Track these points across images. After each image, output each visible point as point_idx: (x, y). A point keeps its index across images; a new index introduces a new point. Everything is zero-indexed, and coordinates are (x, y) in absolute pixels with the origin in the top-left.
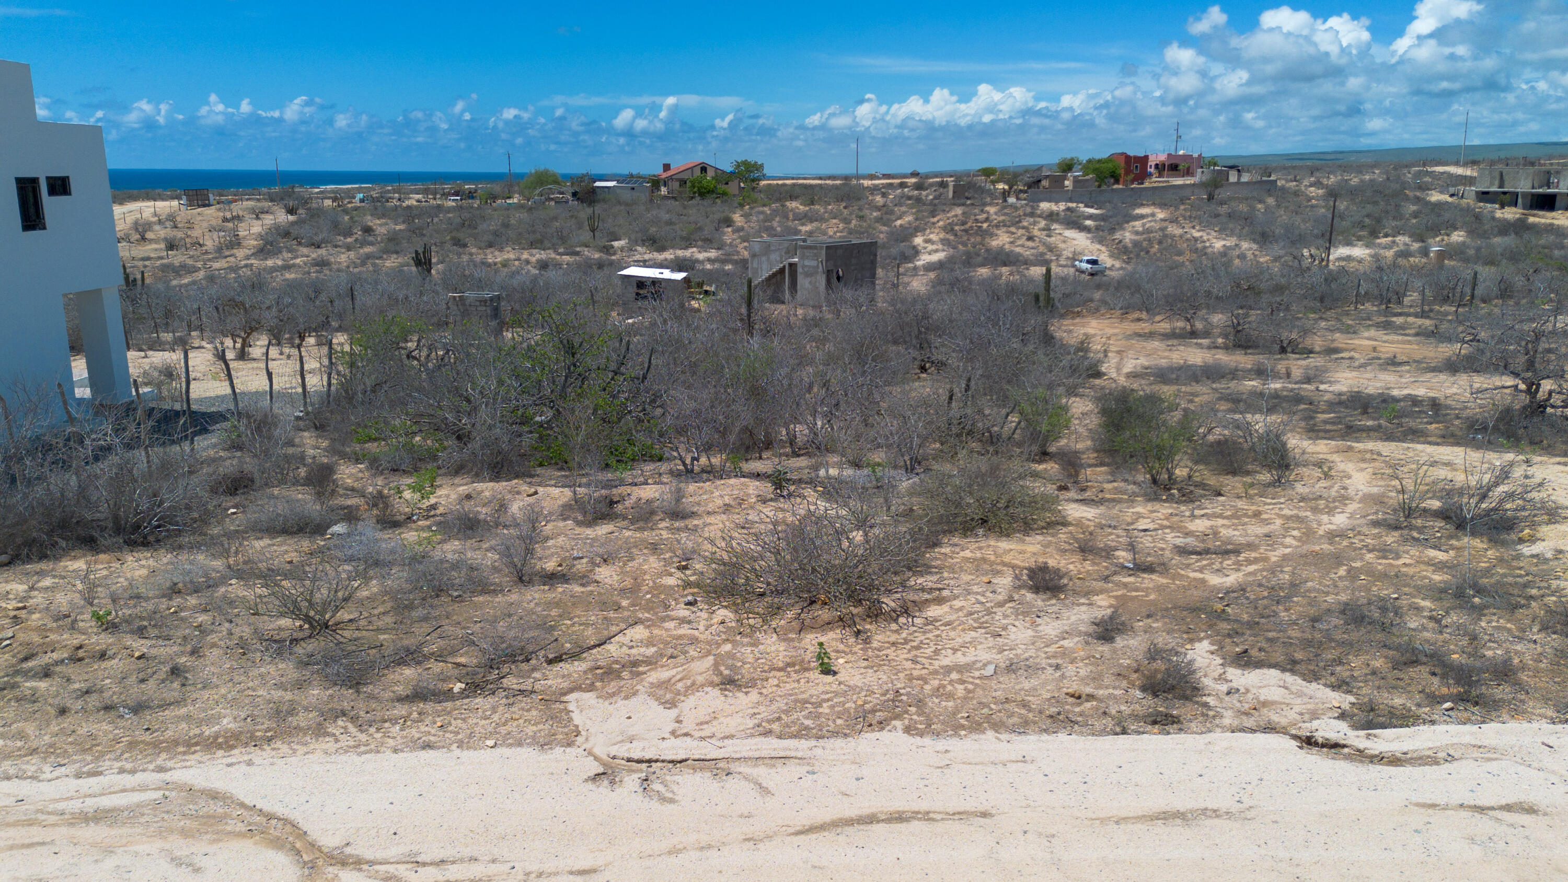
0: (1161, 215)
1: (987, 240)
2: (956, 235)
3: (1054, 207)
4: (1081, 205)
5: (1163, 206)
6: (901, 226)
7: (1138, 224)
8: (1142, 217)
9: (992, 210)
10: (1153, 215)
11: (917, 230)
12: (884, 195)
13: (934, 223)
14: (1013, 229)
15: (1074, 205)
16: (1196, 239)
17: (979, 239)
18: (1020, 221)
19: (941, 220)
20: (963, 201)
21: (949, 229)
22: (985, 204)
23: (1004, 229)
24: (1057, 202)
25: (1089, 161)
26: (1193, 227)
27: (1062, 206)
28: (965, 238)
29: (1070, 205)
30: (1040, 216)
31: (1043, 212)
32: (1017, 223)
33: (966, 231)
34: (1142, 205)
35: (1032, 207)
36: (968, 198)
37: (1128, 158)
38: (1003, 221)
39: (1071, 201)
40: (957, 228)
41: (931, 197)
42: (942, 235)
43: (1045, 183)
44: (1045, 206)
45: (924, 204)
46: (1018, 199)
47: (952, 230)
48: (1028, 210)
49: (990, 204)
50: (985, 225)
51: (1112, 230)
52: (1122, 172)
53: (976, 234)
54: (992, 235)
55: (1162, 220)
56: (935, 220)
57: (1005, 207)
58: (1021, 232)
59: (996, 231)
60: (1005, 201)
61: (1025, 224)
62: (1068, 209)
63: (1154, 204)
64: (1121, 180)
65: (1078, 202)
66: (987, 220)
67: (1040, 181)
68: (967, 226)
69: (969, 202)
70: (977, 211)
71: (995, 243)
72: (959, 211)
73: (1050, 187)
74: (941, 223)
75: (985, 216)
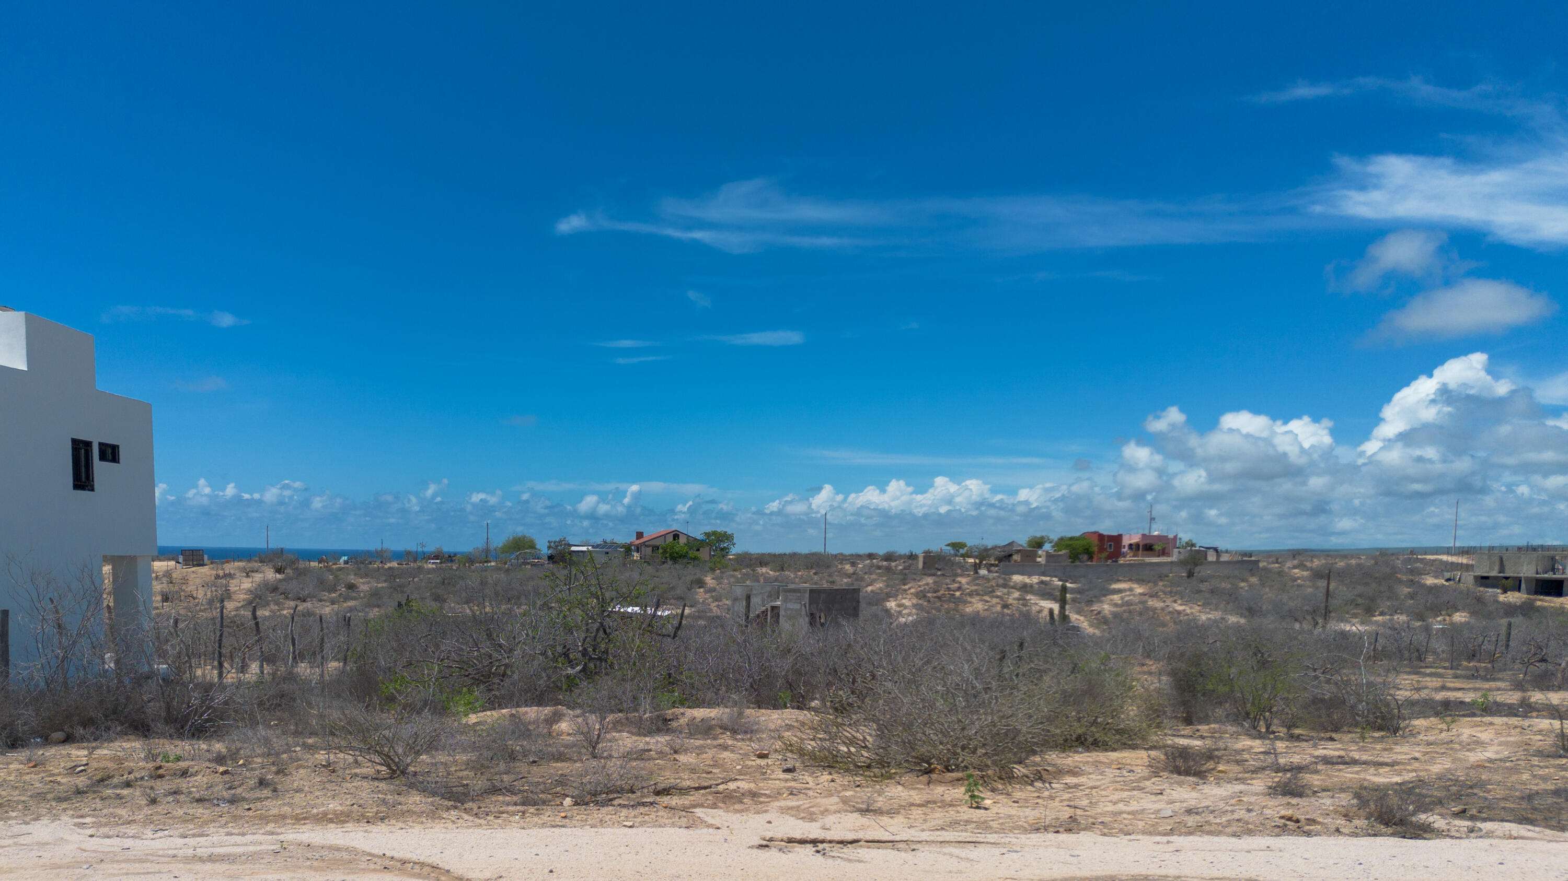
0: (1139, 590)
1: (961, 607)
2: (929, 601)
3: (1027, 580)
4: (1054, 579)
5: (1140, 581)
6: (872, 591)
7: (1116, 598)
8: (1119, 591)
9: (963, 580)
10: (1131, 590)
11: (888, 596)
12: (853, 564)
13: (905, 590)
14: (987, 598)
15: (1048, 579)
16: (1179, 612)
17: (952, 605)
18: (993, 591)
19: (912, 588)
20: (933, 571)
21: (921, 595)
22: (957, 575)
23: (978, 598)
24: (1030, 575)
25: (1061, 539)
26: (1175, 601)
27: (1035, 579)
28: (938, 604)
29: (1044, 578)
30: (1013, 588)
31: (1016, 584)
32: (991, 593)
33: (939, 598)
34: (1118, 581)
35: (1005, 579)
36: (939, 570)
37: (1101, 537)
38: (976, 591)
39: (1044, 574)
40: (929, 595)
41: (901, 567)
42: (915, 601)
43: (1016, 557)
44: (1017, 578)
45: (895, 573)
46: (989, 571)
47: (925, 596)
48: (1001, 581)
49: (961, 576)
50: (958, 594)
51: (1090, 602)
52: (1096, 549)
53: (949, 601)
54: (965, 602)
55: (1141, 594)
56: (907, 587)
57: (978, 578)
58: (995, 600)
59: (969, 599)
60: (977, 573)
61: (999, 594)
62: (1042, 582)
63: (1130, 580)
64: (1095, 557)
65: (1051, 576)
66: (959, 589)
67: (1010, 555)
68: (939, 594)
69: (939, 573)
70: (948, 581)
71: (968, 609)
72: (930, 580)
73: (1022, 560)
74: (913, 590)
75: (957, 585)
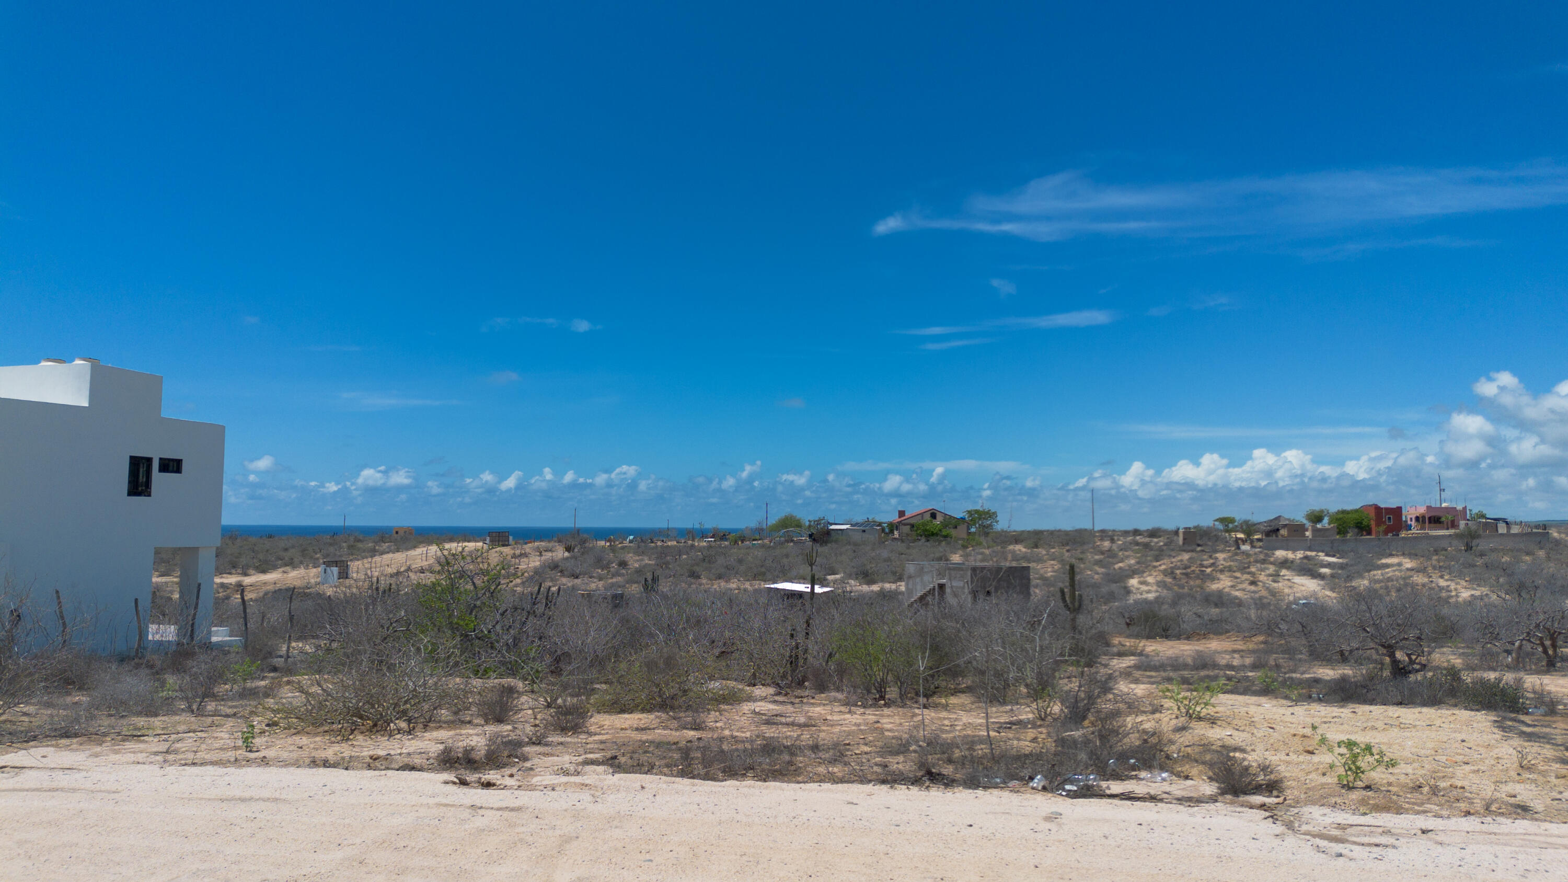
0: (1408, 564)
1: (1208, 584)
2: (1175, 578)
3: (1290, 555)
4: (1320, 554)
5: (1412, 555)
6: (1120, 568)
7: (1378, 574)
8: (1387, 566)
9: (1221, 556)
10: (1400, 564)
11: (1133, 573)
12: (1112, 541)
13: (1155, 567)
14: (1238, 574)
15: (1313, 554)
16: (1441, 589)
17: (1198, 582)
18: (1249, 567)
19: (1164, 565)
20: (1194, 547)
21: (1170, 573)
22: (1216, 551)
23: (1227, 574)
24: (1294, 550)
25: (1339, 512)
26: (1442, 577)
27: (1300, 554)
28: (1184, 581)
29: (1309, 553)
30: (1271, 563)
31: (1277, 558)
32: (1244, 569)
33: (1186, 575)
34: (1391, 555)
35: (1267, 555)
36: (1199, 545)
37: (1377, 509)
38: (1230, 566)
39: (1310, 549)
40: (1178, 572)
41: (1162, 544)
42: (1159, 578)
43: (1283, 532)
44: (1280, 554)
45: (1151, 550)
46: (1253, 547)
47: (1172, 573)
48: (1262, 556)
49: (1222, 551)
50: (1209, 570)
51: (1349, 578)
52: (1373, 523)
53: (1198, 577)
54: (1213, 579)
55: (1408, 569)
56: (1158, 563)
57: (1236, 554)
58: (1246, 576)
59: (1219, 575)
60: (1239, 548)
61: (1253, 569)
62: (1306, 557)
63: (1403, 554)
64: (1374, 532)
65: (1318, 551)
66: (1213, 565)
67: (1278, 530)
68: (1189, 570)
69: (1199, 549)
70: (1205, 557)
71: (1215, 586)
72: (1186, 556)
73: (1289, 535)
74: (1163, 567)
75: (1211, 561)
